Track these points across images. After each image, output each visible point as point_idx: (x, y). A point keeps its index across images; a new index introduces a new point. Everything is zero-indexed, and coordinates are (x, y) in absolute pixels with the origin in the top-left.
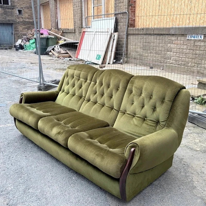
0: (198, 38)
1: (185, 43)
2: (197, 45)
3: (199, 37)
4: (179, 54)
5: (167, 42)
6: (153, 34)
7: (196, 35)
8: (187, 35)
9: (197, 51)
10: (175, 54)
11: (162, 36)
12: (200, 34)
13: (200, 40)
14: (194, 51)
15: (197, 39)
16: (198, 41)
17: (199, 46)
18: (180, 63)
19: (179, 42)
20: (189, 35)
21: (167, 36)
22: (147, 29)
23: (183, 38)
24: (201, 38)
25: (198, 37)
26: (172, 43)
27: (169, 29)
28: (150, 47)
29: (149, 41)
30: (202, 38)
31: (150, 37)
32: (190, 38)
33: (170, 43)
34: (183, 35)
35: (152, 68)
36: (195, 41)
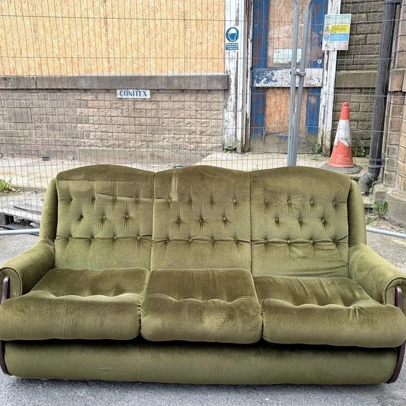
0: (140, 96)
1: (114, 106)
2: (140, 109)
3: (142, 93)
4: (105, 126)
5: (73, 104)
6: (36, 89)
7: (136, 90)
8: (117, 90)
9: (143, 120)
10: (96, 126)
11: (59, 94)
12: (143, 88)
13: (143, 100)
14: (137, 119)
15: (138, 97)
16: (142, 101)
17: (145, 111)
18: (111, 142)
19: (101, 103)
20: (120, 90)
21: (71, 93)
22: (18, 79)
23: (108, 97)
24: (146, 96)
25: (140, 93)
26: (87, 107)
27: (75, 79)
28: (33, 116)
29: (28, 105)
30: (149, 97)
31: (28, 95)
32: (124, 97)
33: (80, 106)
34: (108, 91)
35: (46, 158)
36: (135, 101)
